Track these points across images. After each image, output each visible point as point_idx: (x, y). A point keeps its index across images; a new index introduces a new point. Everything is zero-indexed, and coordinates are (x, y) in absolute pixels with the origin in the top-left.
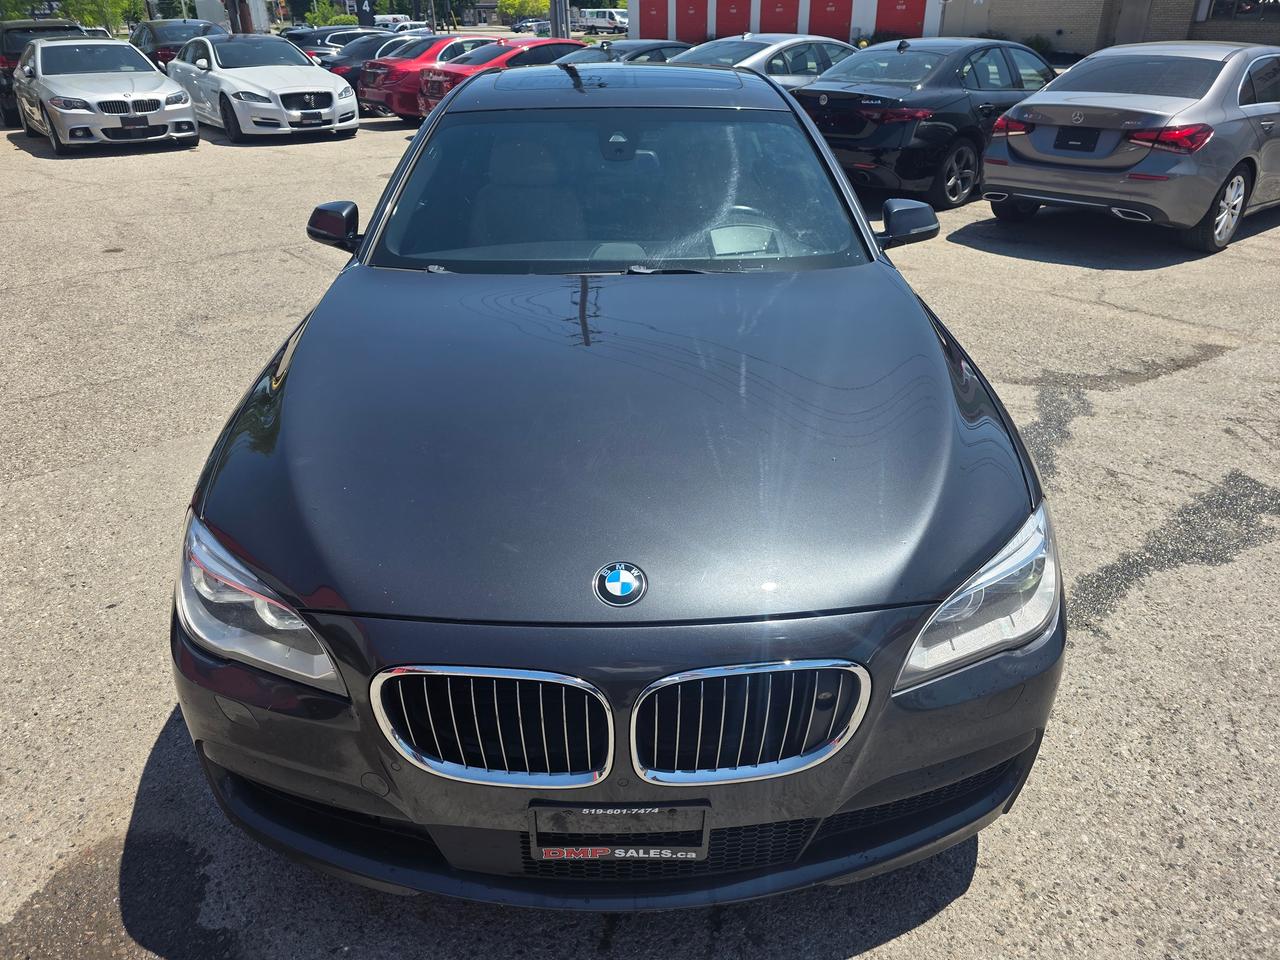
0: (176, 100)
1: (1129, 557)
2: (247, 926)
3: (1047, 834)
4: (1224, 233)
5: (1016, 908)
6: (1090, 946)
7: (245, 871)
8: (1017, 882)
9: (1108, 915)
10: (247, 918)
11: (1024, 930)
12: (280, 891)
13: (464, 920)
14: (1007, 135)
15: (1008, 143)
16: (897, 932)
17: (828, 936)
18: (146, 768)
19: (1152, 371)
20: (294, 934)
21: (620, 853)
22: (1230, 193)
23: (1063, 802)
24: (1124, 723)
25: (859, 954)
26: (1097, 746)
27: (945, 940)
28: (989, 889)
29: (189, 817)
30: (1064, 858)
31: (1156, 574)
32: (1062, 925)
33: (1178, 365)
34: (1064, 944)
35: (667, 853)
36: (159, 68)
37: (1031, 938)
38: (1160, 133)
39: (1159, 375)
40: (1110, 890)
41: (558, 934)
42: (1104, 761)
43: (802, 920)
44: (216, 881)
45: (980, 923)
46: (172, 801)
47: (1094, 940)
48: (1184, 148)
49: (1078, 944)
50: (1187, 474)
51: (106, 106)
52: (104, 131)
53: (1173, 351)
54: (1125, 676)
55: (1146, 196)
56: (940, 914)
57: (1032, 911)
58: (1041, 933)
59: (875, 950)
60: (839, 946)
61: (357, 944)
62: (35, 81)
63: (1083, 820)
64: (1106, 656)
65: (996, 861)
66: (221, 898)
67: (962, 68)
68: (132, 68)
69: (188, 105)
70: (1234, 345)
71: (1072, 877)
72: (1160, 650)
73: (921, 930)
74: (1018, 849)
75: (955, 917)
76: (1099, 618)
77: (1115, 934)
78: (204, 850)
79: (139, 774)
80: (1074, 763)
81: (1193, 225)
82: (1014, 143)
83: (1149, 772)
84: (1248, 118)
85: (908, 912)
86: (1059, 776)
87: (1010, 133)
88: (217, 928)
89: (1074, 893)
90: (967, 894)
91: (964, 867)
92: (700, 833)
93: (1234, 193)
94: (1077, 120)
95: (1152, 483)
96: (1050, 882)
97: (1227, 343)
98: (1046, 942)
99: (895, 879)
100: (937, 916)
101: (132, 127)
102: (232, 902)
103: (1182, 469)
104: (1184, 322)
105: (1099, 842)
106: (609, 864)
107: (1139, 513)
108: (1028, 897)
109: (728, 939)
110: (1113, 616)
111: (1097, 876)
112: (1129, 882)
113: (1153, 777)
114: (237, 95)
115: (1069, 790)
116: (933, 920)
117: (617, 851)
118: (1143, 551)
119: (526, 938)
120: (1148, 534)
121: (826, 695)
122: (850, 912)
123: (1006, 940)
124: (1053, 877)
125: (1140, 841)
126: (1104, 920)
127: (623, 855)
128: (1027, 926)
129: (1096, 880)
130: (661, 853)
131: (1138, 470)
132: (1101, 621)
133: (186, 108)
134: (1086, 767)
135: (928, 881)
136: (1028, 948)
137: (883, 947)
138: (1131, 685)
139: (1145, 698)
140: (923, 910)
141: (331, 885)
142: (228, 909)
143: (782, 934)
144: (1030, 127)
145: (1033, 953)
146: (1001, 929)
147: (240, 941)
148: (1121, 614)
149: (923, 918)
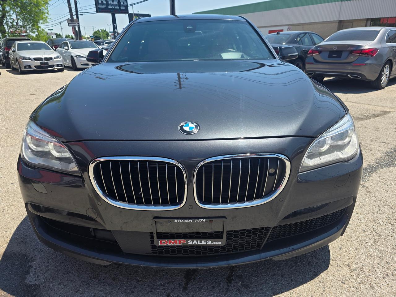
0: (58, 57)
1: (370, 165)
2: (44, 283)
3: (356, 249)
4: (384, 83)
5: (348, 274)
6: (380, 287)
7: (46, 264)
8: (347, 265)
9: (385, 276)
10: (44, 280)
11: (352, 282)
12: (59, 271)
13: (129, 280)
14: (313, 55)
15: (313, 57)
16: (302, 283)
17: (274, 285)
18: (15, 231)
19: (368, 117)
20: (62, 286)
21: (190, 242)
22: (385, 70)
23: (360, 239)
24: (379, 213)
25: (287, 291)
26: (370, 220)
27: (321, 286)
28: (337, 268)
29: (28, 247)
30: (364, 257)
31: (381, 170)
32: (367, 280)
33: (376, 116)
34: (370, 287)
35: (209, 242)
36: (53, 49)
37: (356, 285)
38: (362, 51)
39: (370, 118)
40: (384, 267)
41: (167, 285)
42: (374, 225)
43: (264, 279)
44: (35, 268)
45: (335, 280)
46: (23, 241)
47: (381, 285)
48: (370, 55)
49: (375, 286)
50: (385, 143)
51: (36, 59)
52: (35, 66)
53: (373, 112)
54: (376, 199)
55: (359, 70)
56: (318, 277)
57: (355, 275)
58: (359, 283)
59: (294, 290)
60: (279, 288)
61: (86, 289)
62: (15, 53)
63: (370, 244)
64: (368, 193)
65: (338, 258)
66: (36, 273)
67: (297, 39)
68: (45, 49)
69: (61, 59)
70: (393, 111)
71: (369, 263)
72: (387, 191)
73: (311, 282)
74: (346, 254)
75: (324, 278)
76: (363, 182)
77: (389, 283)
78: (32, 257)
79: (12, 233)
80: (363, 226)
81: (374, 80)
82: (315, 57)
83: (391, 228)
84: (389, 47)
85: (305, 276)
86: (357, 230)
87: (314, 54)
88: (32, 284)
89: (370, 268)
90: (328, 270)
91: (326, 260)
92: (222, 232)
93: (386, 71)
94: (335, 49)
95: (374, 145)
96: (360, 265)
97: (391, 110)
98: (362, 286)
99: (299, 265)
100: (317, 278)
101: (43, 65)
102: (40, 275)
103: (383, 141)
104: (375, 105)
105: (377, 251)
106: (186, 248)
107: (372, 154)
108: (353, 270)
109: (234, 286)
110: (369, 182)
111: (379, 263)
112: (392, 265)
113: (393, 230)
114: (76, 56)
115: (362, 234)
116: (316, 279)
117: (189, 241)
118: (375, 163)
119: (154, 286)
120: (376, 159)
121: (272, 171)
122: (282, 276)
123: (346, 286)
124: (361, 263)
125: (393, 251)
126: (384, 278)
127: (191, 243)
128: (354, 281)
129: (378, 264)
130: (207, 242)
131: (369, 142)
132: (364, 183)
133: (60, 60)
134: (368, 227)
135: (312, 265)
136: (355, 289)
137: (297, 288)
138: (379, 202)
139: (385, 205)
140: (311, 275)
141: (79, 269)
142: (38, 277)
143: (256, 284)
144: (320, 52)
145: (358, 290)
146: (343, 282)
147: (41, 289)
148: (371, 181)
149: (312, 278)
